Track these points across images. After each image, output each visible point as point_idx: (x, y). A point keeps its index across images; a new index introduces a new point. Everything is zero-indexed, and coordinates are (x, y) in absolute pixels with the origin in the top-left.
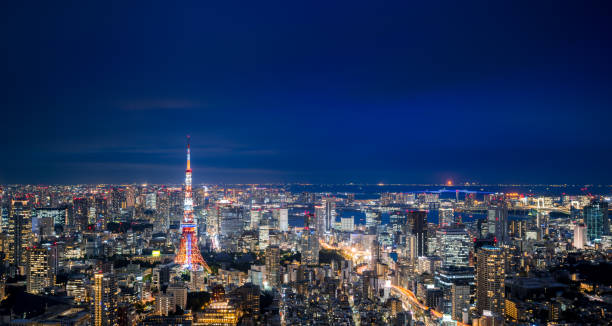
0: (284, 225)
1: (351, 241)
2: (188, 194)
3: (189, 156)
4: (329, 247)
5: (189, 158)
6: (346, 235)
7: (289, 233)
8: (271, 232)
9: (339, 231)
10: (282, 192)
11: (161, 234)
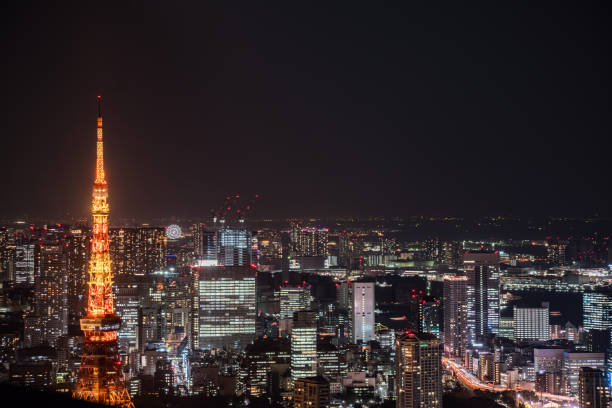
0: (364, 327)
1: (536, 368)
2: (98, 245)
3: (100, 146)
4: (476, 383)
5: (100, 152)
6: (521, 352)
7: (374, 345)
8: (323, 345)
9: (506, 342)
10: (375, 241)
11: (44, 348)
